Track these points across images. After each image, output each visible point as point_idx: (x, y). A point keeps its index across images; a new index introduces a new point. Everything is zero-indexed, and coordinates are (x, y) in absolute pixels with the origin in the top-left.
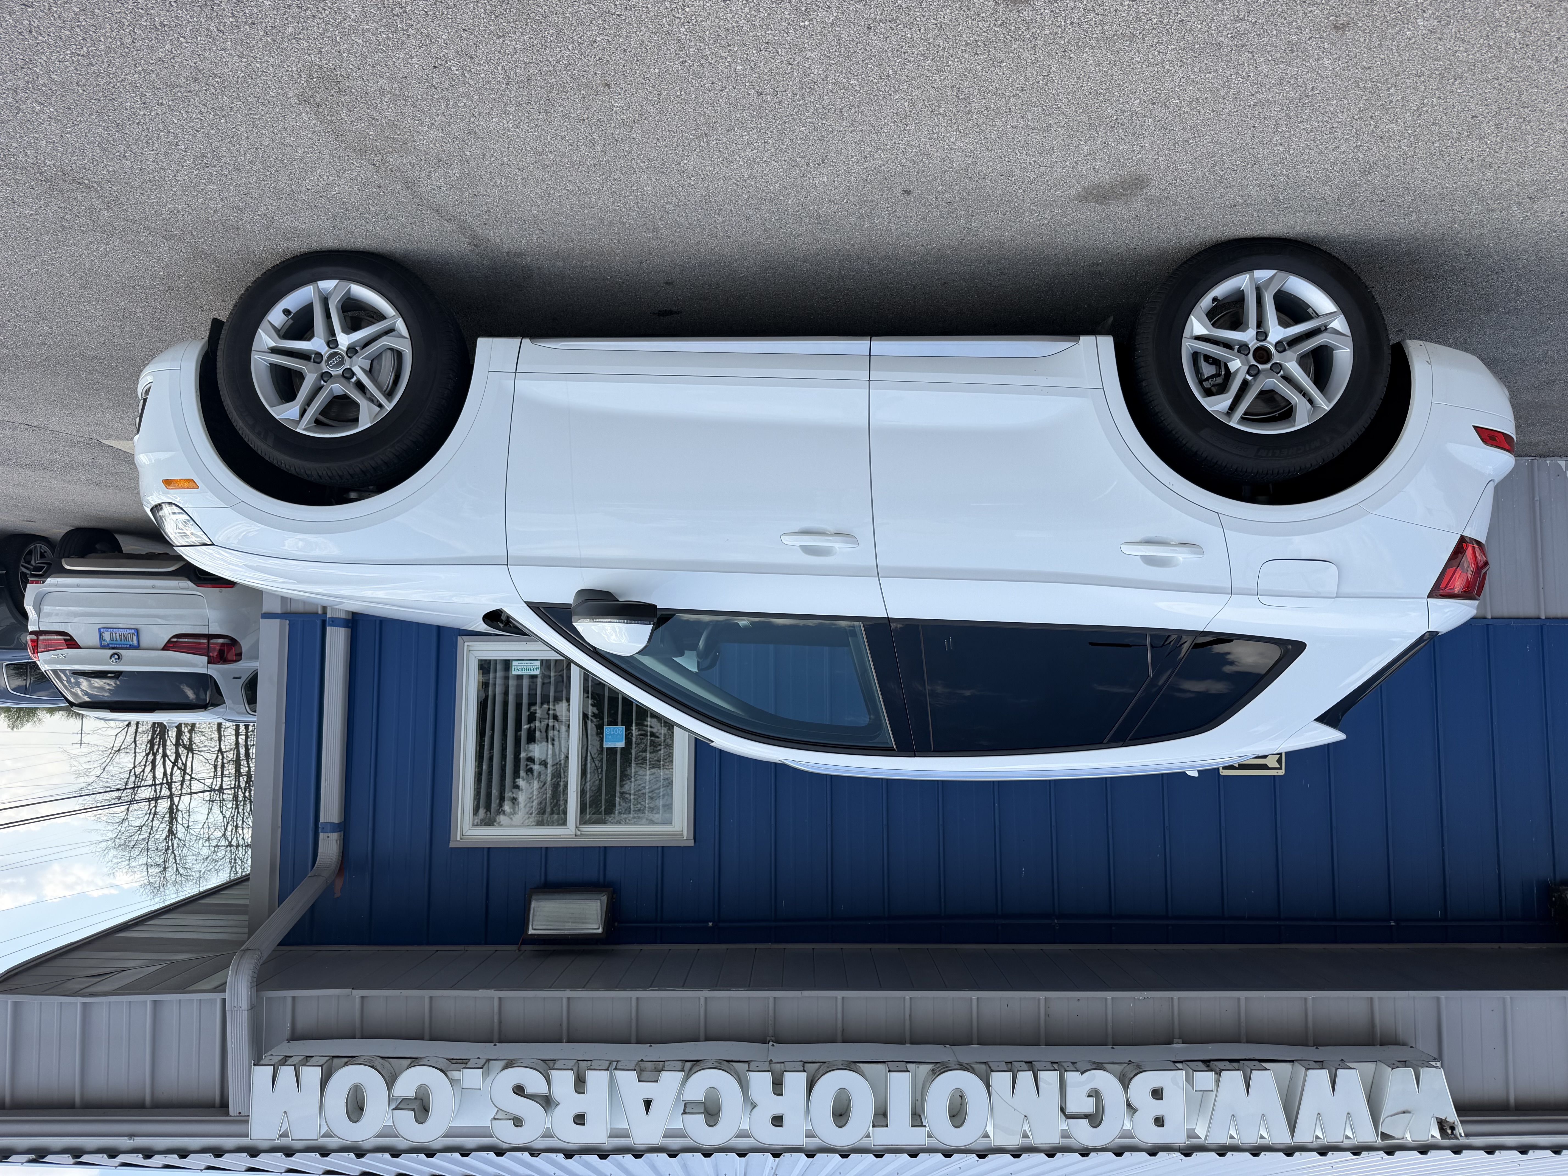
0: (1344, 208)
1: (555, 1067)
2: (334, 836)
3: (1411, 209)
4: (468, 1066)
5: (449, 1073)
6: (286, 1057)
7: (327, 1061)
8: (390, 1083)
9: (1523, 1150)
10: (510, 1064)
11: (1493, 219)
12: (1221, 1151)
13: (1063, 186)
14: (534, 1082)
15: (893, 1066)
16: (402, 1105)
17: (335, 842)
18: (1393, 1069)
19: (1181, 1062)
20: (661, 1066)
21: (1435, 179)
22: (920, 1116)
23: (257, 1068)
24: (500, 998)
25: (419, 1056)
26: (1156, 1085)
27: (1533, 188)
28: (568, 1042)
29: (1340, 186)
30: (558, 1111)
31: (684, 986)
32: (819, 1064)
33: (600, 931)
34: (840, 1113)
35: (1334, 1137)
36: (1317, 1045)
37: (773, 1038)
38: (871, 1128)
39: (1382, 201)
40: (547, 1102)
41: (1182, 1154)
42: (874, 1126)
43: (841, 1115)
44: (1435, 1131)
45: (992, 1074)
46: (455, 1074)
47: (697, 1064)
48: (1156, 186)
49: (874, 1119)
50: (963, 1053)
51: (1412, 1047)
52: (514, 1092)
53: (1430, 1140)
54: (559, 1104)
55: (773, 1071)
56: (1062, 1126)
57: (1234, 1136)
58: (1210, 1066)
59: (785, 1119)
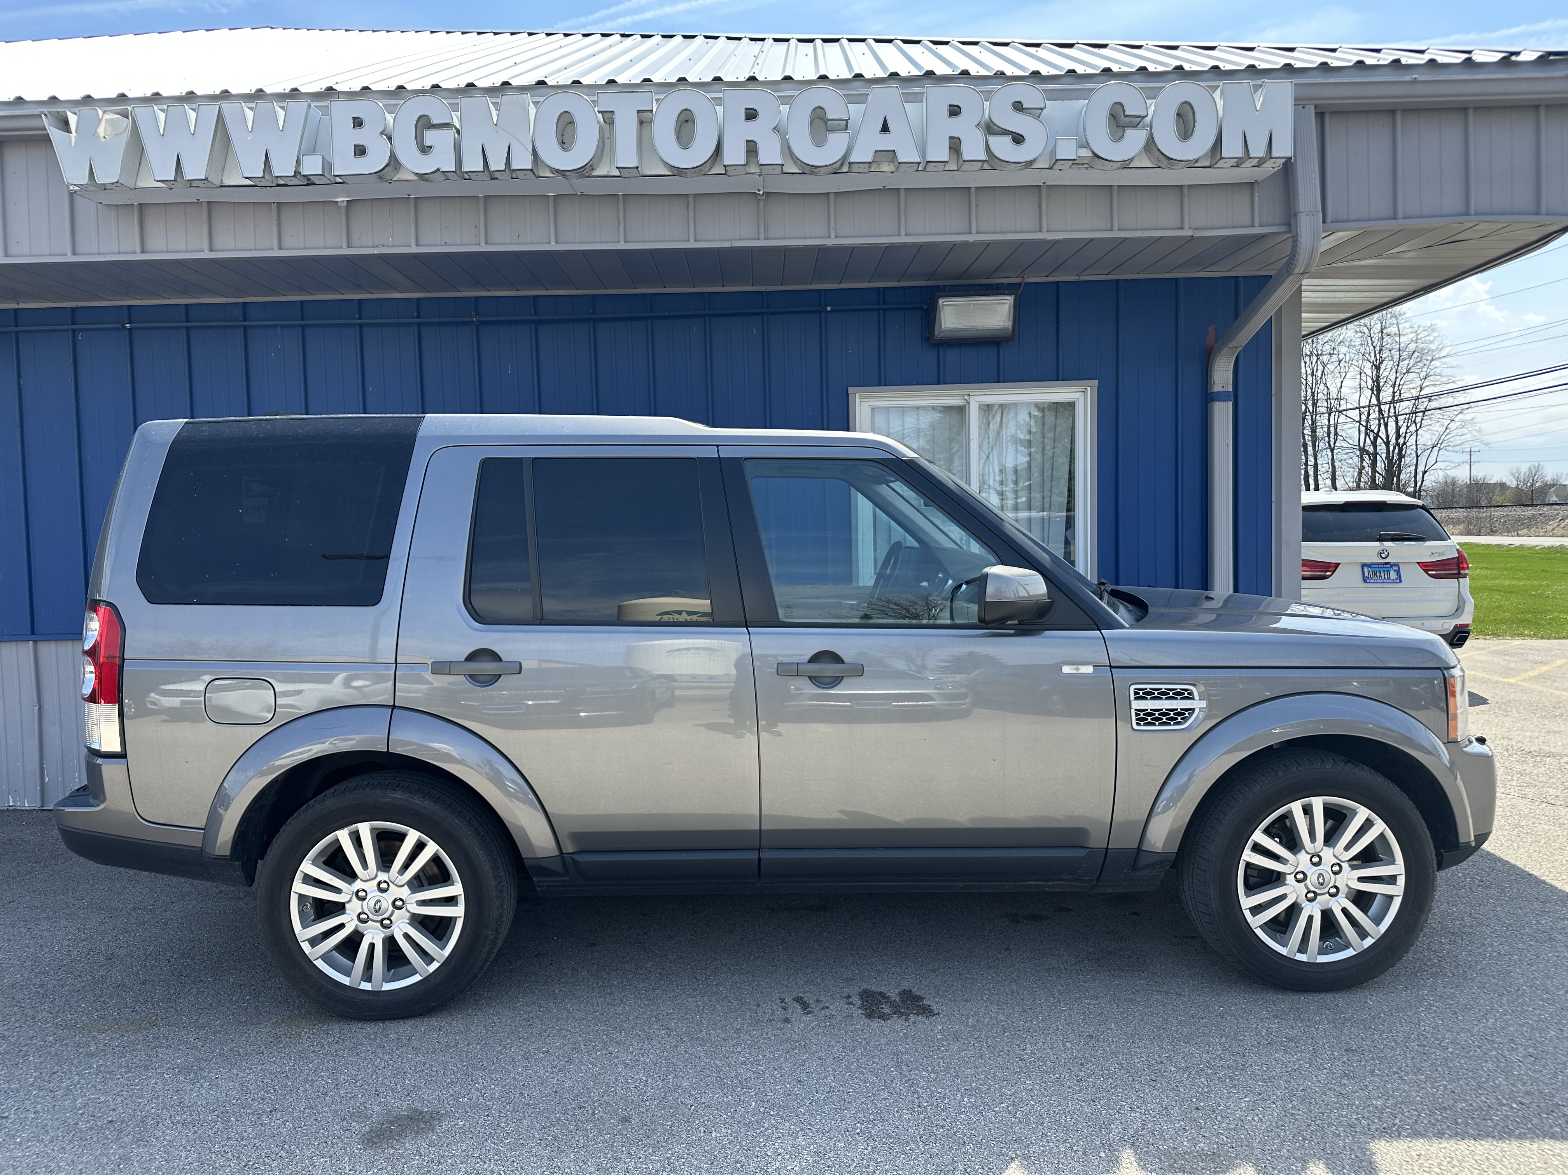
0: (153, 1111)
1: (981, 163)
2: (1217, 388)
3: (80, 1112)
4: (1072, 162)
5: (1090, 154)
6: (1259, 166)
7: (1216, 163)
8: (1150, 145)
10: (1028, 164)
12: (293, 93)
13: (455, 1133)
14: (1004, 148)
15: (634, 172)
16: (1137, 121)
17: (1216, 383)
18: (117, 182)
19: (336, 183)
20: (872, 167)
22: (605, 122)
23: (1288, 155)
24: (1041, 231)
25: (1122, 170)
26: (361, 160)
28: (969, 188)
29: (154, 1140)
30: (980, 119)
31: (853, 249)
32: (710, 173)
33: (941, 301)
34: (688, 124)
35: (177, 112)
36: (197, 203)
37: (759, 198)
38: (656, 109)
39: (111, 1121)
40: (991, 129)
41: (335, 90)
42: (652, 111)
43: (687, 121)
44: (73, 119)
45: (530, 167)
46: (1085, 153)
47: (836, 170)
48: (354, 1135)
49: (652, 118)
50: (563, 187)
51: (100, 203)
52: (1023, 138)
53: (77, 110)
54: (977, 126)
55: (758, 165)
56: (456, 116)
57: (281, 110)
58: (307, 180)
59: (743, 117)
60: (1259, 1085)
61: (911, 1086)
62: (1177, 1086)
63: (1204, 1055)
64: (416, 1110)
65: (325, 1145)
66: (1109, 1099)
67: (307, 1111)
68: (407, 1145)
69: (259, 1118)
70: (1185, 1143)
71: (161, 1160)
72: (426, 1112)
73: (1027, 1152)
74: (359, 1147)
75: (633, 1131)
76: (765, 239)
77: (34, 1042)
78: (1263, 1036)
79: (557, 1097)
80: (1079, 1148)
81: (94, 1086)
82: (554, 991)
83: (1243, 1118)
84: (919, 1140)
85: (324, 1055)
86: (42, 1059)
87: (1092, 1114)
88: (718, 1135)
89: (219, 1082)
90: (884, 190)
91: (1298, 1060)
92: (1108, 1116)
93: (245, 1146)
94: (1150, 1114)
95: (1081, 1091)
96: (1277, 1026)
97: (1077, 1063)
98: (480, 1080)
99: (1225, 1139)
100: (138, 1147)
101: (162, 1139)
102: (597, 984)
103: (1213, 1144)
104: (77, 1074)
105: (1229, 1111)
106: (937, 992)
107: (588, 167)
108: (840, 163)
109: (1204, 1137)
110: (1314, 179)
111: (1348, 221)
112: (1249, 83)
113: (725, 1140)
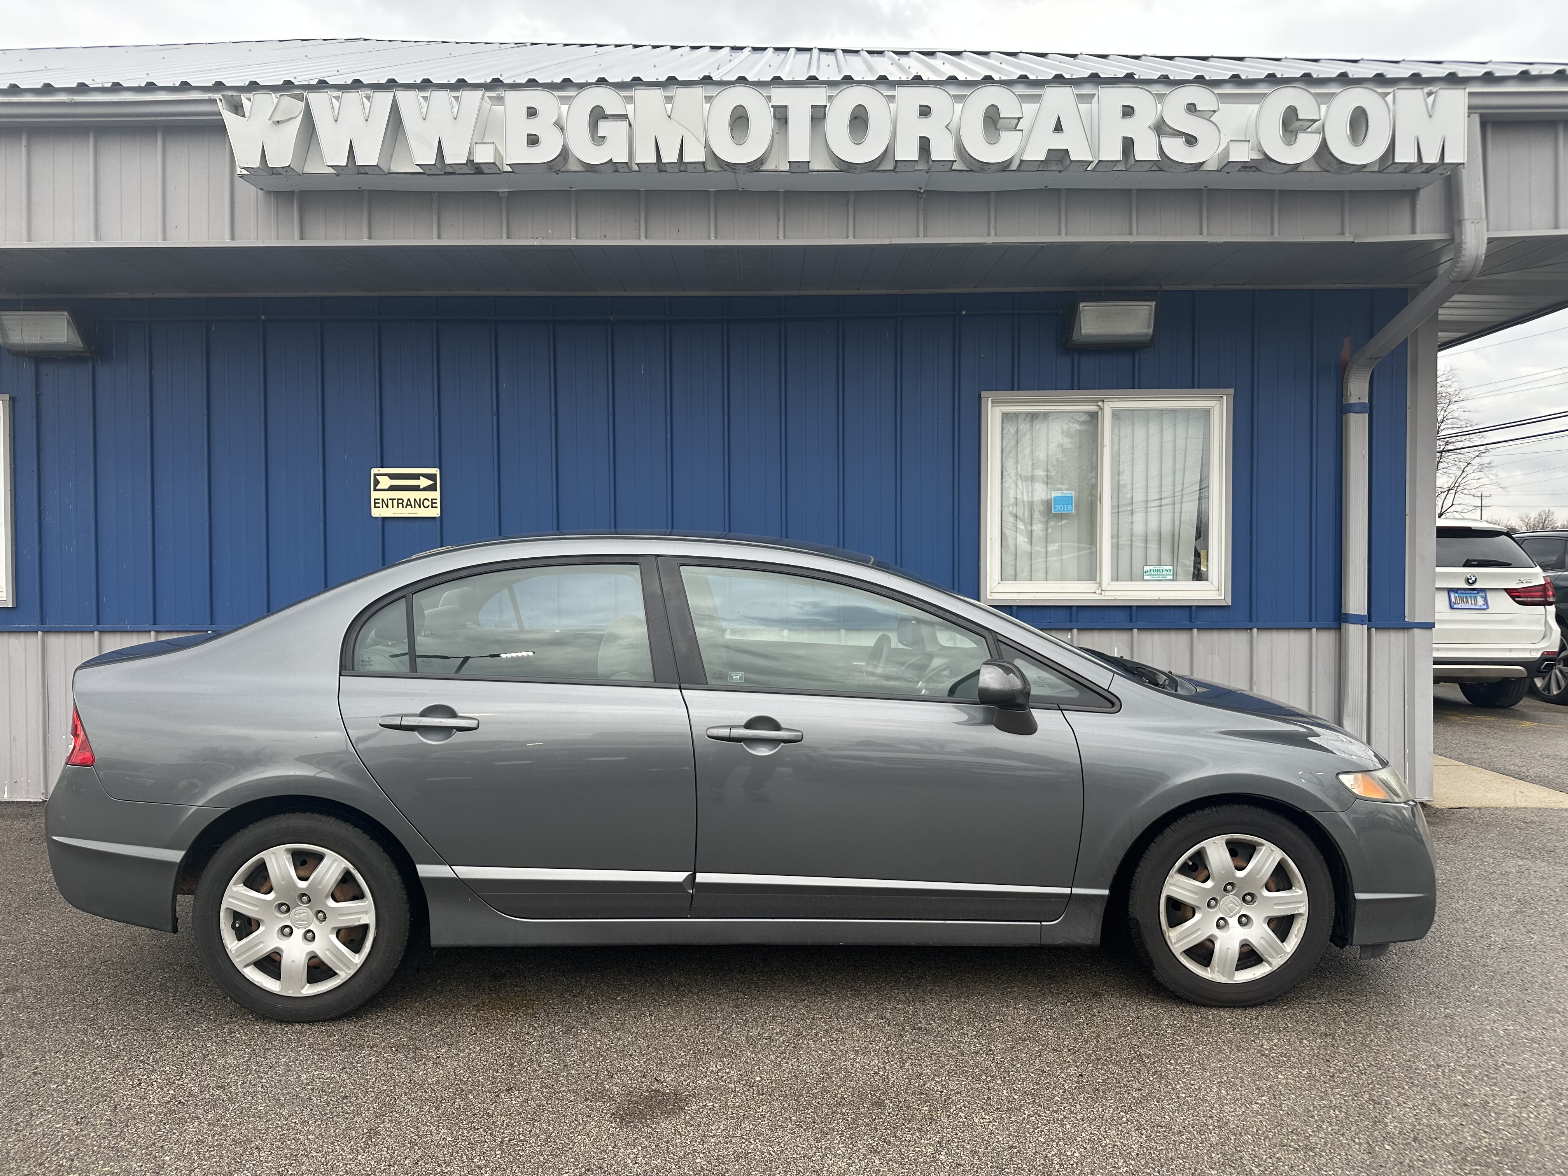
0: (385, 1088)
1: (1152, 164)
2: (1353, 400)
3: (309, 1087)
4: (1242, 165)
5: (1261, 157)
6: (1428, 172)
7: (1386, 169)
8: (1324, 147)
9: (151, 87)
10: (1197, 167)
12: (461, 84)
13: (708, 1113)
14: (1177, 150)
15: (804, 168)
16: (1310, 125)
17: (1352, 394)
18: (288, 166)
19: (506, 173)
20: (1042, 166)
21: (293, 1125)
22: (775, 117)
23: (1461, 161)
24: (1201, 234)
25: (1291, 174)
26: (534, 149)
28: (1130, 190)
29: (398, 1116)
30: (1152, 120)
32: (878, 169)
33: (1081, 305)
34: (861, 120)
35: (351, 97)
36: (360, 192)
37: (920, 196)
38: (828, 105)
39: (346, 1097)
40: (1161, 128)
41: (502, 82)
42: (826, 107)
44: (246, 104)
45: (702, 159)
46: (1257, 156)
47: (1004, 167)
48: (603, 1114)
49: (825, 114)
50: (727, 182)
51: (262, 189)
52: (1196, 139)
53: (251, 95)
54: (1149, 127)
55: (928, 162)
56: (630, 108)
57: (452, 99)
58: (477, 169)
59: (917, 113)
62: (1435, 1083)
63: (1450, 1055)
64: (658, 1091)
65: (576, 1123)
66: (1370, 1094)
67: (545, 1090)
68: (663, 1124)
69: (497, 1096)
70: (1469, 1138)
71: (412, 1135)
72: (669, 1093)
74: (613, 1125)
76: (924, 236)
78: (1502, 1037)
80: (1361, 1141)
81: (314, 1063)
83: (1518, 1115)
84: (1191, 1129)
85: (540, 1037)
86: (249, 1036)
87: (1360, 1108)
88: (981, 1121)
89: (442, 1061)
90: (1046, 191)
92: (1378, 1111)
93: (493, 1122)
94: (1420, 1110)
96: (1512, 1028)
97: (1322, 1059)
98: (712, 1064)
99: (1509, 1135)
101: (405, 1114)
103: (1498, 1139)
104: (291, 1051)
105: (1500, 1108)
107: (761, 161)
108: (1010, 162)
109: (1486, 1132)
110: (1479, 187)
111: (1509, 230)
112: (1422, 89)
113: (990, 1126)
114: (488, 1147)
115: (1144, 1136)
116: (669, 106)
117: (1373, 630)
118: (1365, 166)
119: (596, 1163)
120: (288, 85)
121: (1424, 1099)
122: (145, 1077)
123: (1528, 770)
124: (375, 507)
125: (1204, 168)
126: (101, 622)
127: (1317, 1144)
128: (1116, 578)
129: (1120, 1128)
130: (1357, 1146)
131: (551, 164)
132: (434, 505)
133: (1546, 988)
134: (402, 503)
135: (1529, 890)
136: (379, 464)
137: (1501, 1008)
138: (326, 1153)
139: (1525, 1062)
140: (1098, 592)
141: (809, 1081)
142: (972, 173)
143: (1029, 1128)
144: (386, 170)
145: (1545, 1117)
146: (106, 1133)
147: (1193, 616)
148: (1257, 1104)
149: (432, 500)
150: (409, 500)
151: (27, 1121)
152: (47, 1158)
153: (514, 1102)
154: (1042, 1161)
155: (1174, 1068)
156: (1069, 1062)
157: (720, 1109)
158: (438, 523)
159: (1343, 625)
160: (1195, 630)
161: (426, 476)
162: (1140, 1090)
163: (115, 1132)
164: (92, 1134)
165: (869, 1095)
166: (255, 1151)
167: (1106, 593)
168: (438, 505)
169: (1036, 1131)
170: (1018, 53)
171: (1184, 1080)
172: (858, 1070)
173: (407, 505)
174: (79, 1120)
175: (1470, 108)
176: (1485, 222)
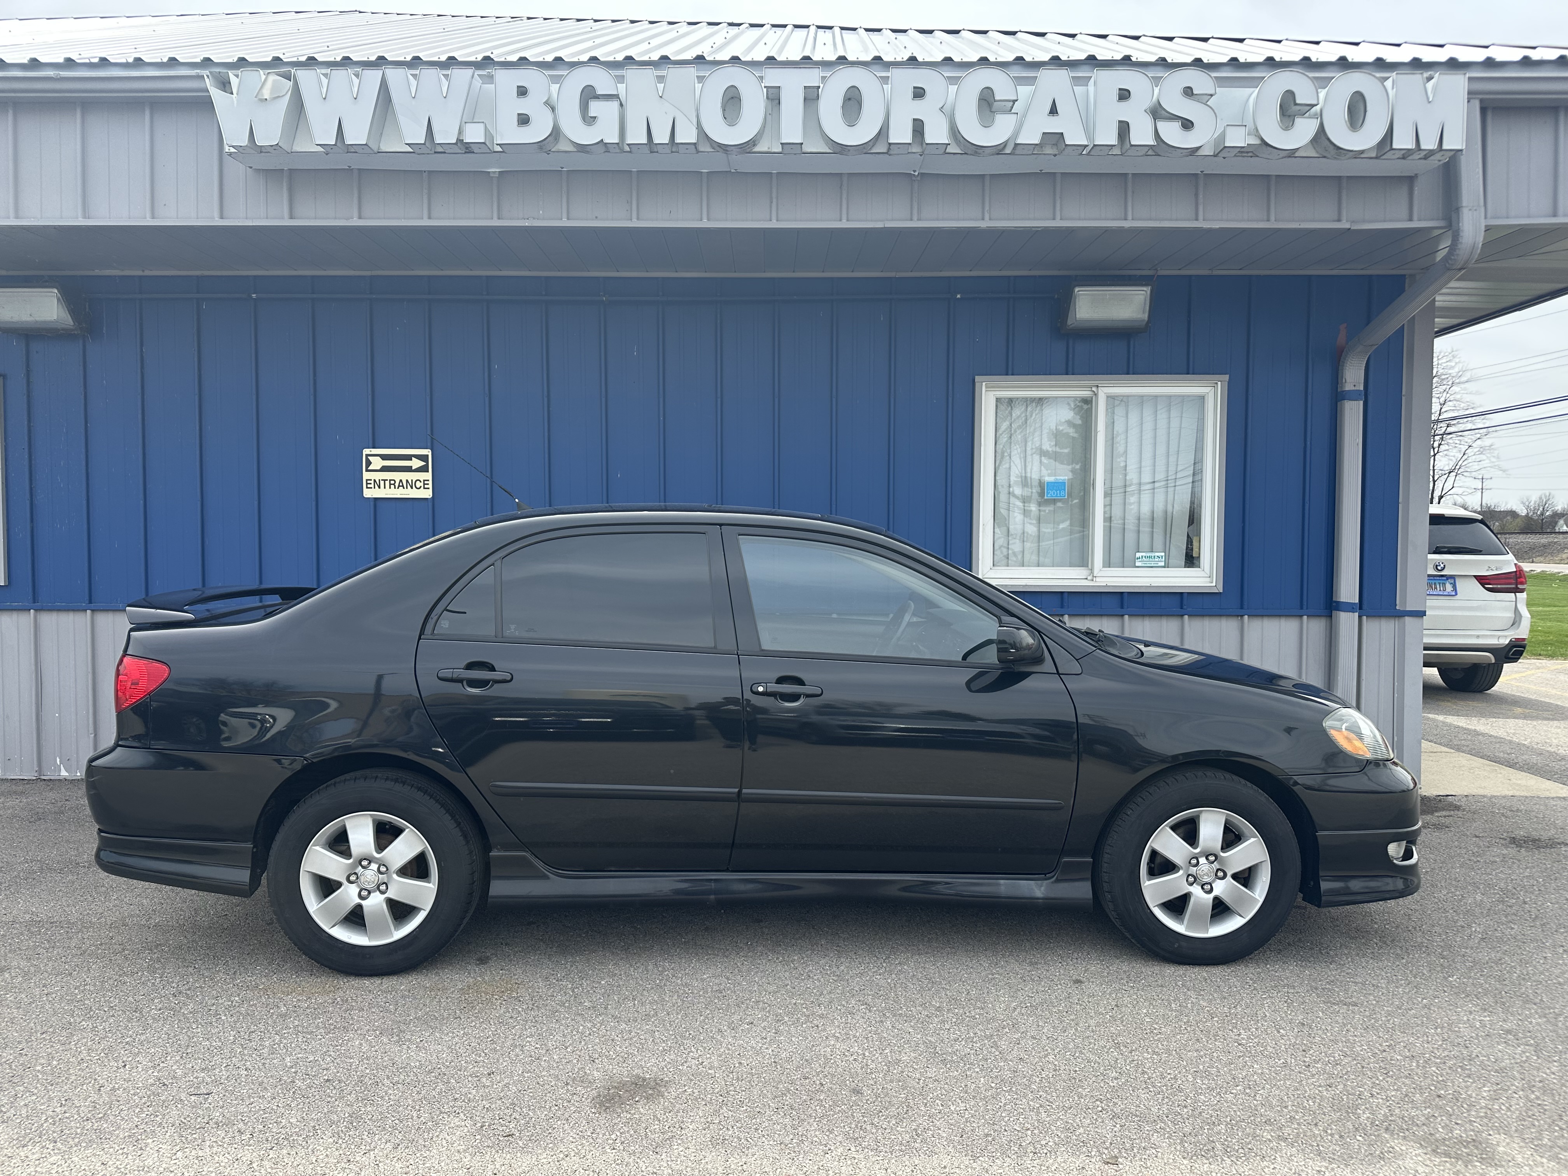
0: (368, 1071)
1: (1148, 148)
2: (1348, 387)
3: (293, 1070)
4: (1238, 150)
5: (1258, 142)
6: (1424, 160)
7: (1384, 155)
8: (1321, 132)
9: (138, 62)
10: (1194, 151)
11: (200, 1058)
12: (452, 62)
13: (687, 1099)
14: (1172, 134)
15: (797, 149)
16: (1308, 110)
17: (1348, 381)
18: (276, 145)
19: (496, 152)
20: (1037, 149)
21: (275, 1108)
22: (768, 98)
23: (1459, 148)
24: (1197, 219)
25: (1288, 159)
26: (524, 129)
27: (163, 1098)
28: (1126, 175)
29: (379, 1099)
30: (1147, 103)
31: (1001, 232)
32: (872, 151)
33: (1077, 289)
34: (850, 102)
35: (340, 75)
36: (350, 170)
37: (914, 178)
38: (822, 86)
39: (328, 1080)
40: (1157, 113)
41: (493, 60)
42: (819, 88)
43: (849, 99)
44: (234, 81)
45: (694, 141)
46: (1254, 141)
47: (999, 150)
48: (583, 1099)
49: (818, 95)
50: (719, 163)
51: (251, 167)
52: (1192, 123)
53: (239, 72)
54: (1145, 111)
55: (922, 144)
56: (622, 88)
57: (442, 77)
58: (467, 148)
59: (911, 95)
60: (1493, 1076)
61: (1137, 1066)
62: (1410, 1074)
63: (1426, 1046)
64: (638, 1076)
65: (557, 1108)
66: (1345, 1085)
67: (526, 1075)
68: (642, 1110)
69: (479, 1080)
70: (1440, 1130)
71: (393, 1119)
72: (650, 1079)
73: (1281, 1134)
74: (593, 1110)
75: (869, 1102)
76: (918, 220)
77: (220, 1001)
78: (1478, 1028)
79: (779, 1067)
80: (1333, 1132)
81: (297, 1046)
82: (736, 964)
83: (1490, 1107)
84: (1165, 1118)
85: (524, 1021)
86: (235, 1018)
87: (1333, 1099)
88: (957, 1108)
89: (426, 1045)
90: (1041, 175)
91: (1524, 1052)
92: (1351, 1102)
93: (474, 1107)
94: (1393, 1101)
95: (1313, 1075)
96: (1488, 1019)
97: (1298, 1049)
98: (693, 1049)
99: (1480, 1127)
100: (365, 1106)
101: (387, 1098)
102: (778, 958)
103: (1470, 1131)
104: (276, 1034)
105: (1473, 1099)
106: (1128, 977)
107: (753, 142)
108: (1005, 144)
109: (1457, 1124)
110: (1478, 173)
111: (1507, 218)
112: (1422, 74)
113: (967, 1113)
114: (468, 1131)
115: (1118, 1126)
116: (661, 86)
117: (1364, 618)
118: (1362, 152)
119: (575, 1149)
120: (277, 61)
121: (1397, 1090)
122: (130, 1059)
123: (1517, 758)
124: (367, 488)
125: (1201, 152)
126: (93, 601)
127: (1289, 1135)
128: (1108, 563)
129: (1095, 1117)
130: (1329, 1137)
131: (541, 144)
132: (426, 486)
133: (1524, 979)
134: (394, 484)
135: (1512, 880)
136: (371, 445)
137: (1478, 999)
138: (307, 1136)
139: (1500, 1054)
140: (1089, 578)
141: (789, 1067)
142: (966, 155)
143: (1005, 1117)
144: (375, 148)
145: (1517, 1109)
146: (89, 1115)
147: (1185, 602)
148: (1232, 1093)
149: (424, 481)
150: (401, 481)
151: (12, 1103)
152: (31, 1139)
153: (495, 1086)
154: (1016, 1149)
155: (1151, 1057)
156: (1047, 1050)
157: (700, 1095)
158: (430, 504)
159: (1334, 613)
160: (1186, 617)
161: (418, 457)
162: (1116, 1079)
163: (99, 1113)
164: (76, 1117)
165: (848, 1082)
166: (236, 1134)
167: (1098, 579)
168: (430, 486)
169: (1011, 1119)
170: (1017, 32)
171: (1161, 1069)
172: (838, 1057)
173: (399, 486)
174: (64, 1102)
175: (1469, 93)
176: (1483, 209)
